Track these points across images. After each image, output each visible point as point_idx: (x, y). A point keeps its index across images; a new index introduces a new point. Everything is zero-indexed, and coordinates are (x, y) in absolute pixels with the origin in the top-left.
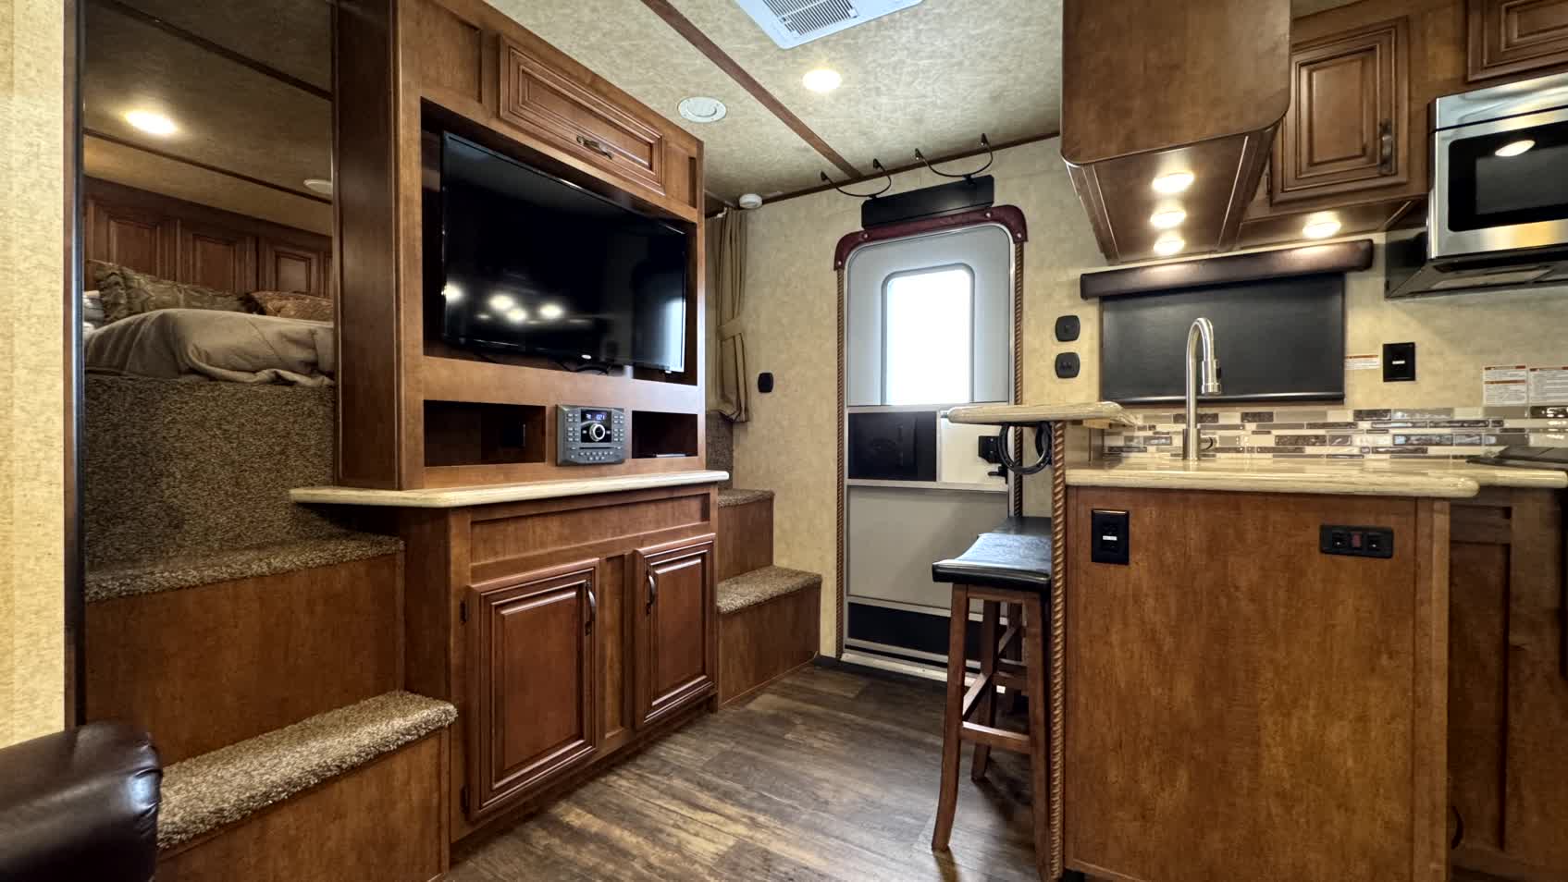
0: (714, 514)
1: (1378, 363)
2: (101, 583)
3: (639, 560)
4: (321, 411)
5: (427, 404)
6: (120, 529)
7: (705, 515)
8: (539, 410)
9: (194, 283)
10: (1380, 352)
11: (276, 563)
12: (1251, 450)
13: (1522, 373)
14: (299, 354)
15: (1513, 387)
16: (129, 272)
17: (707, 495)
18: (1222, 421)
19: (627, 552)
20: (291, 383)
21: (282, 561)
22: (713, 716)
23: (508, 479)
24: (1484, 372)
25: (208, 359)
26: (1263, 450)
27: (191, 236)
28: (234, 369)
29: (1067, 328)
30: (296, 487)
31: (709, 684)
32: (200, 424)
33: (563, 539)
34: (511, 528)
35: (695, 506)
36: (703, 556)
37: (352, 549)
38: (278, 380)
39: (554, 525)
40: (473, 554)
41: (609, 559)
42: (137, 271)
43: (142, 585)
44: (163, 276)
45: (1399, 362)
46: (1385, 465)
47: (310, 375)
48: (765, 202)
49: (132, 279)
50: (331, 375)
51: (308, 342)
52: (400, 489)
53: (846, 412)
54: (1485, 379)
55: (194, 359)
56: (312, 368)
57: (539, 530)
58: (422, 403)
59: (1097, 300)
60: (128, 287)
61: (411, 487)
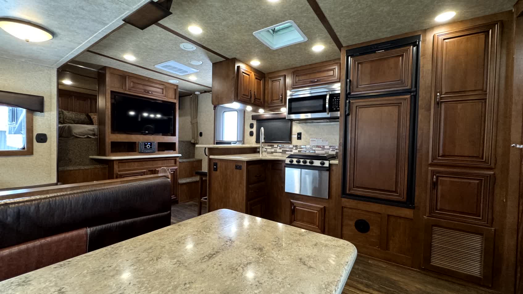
0: (178, 163)
1: (296, 136)
2: (60, 169)
3: (156, 171)
4: (95, 143)
5: (112, 142)
6: (62, 161)
7: (175, 163)
8: (136, 142)
9: (77, 112)
10: (297, 134)
11: (85, 167)
12: (278, 152)
13: (315, 139)
14: (91, 133)
15: (314, 142)
16: (63, 111)
17: (176, 159)
18: (275, 146)
19: (154, 169)
20: (90, 138)
21: (86, 167)
22: (177, 204)
23: (128, 155)
24: (310, 139)
25: (76, 134)
26: (280, 152)
27: (76, 99)
28: (80, 135)
29: (252, 126)
30: (91, 156)
31: (175, 197)
32: (74, 145)
33: (138, 166)
34: (127, 164)
35: (173, 161)
36: (174, 171)
37: (98, 166)
38: (88, 137)
39: (136, 164)
40: (119, 168)
41: (149, 171)
42: (65, 110)
43: (65, 169)
44: (70, 111)
45: (299, 136)
46: (281, 155)
47: (94, 136)
48: (201, 93)
49: (63, 112)
50: (97, 136)
51: (93, 130)
52: (106, 156)
53: (215, 142)
54: (310, 140)
55: (74, 134)
56: (94, 135)
57: (133, 165)
58: (110, 143)
59: (256, 120)
60: (63, 114)
61: (108, 156)
